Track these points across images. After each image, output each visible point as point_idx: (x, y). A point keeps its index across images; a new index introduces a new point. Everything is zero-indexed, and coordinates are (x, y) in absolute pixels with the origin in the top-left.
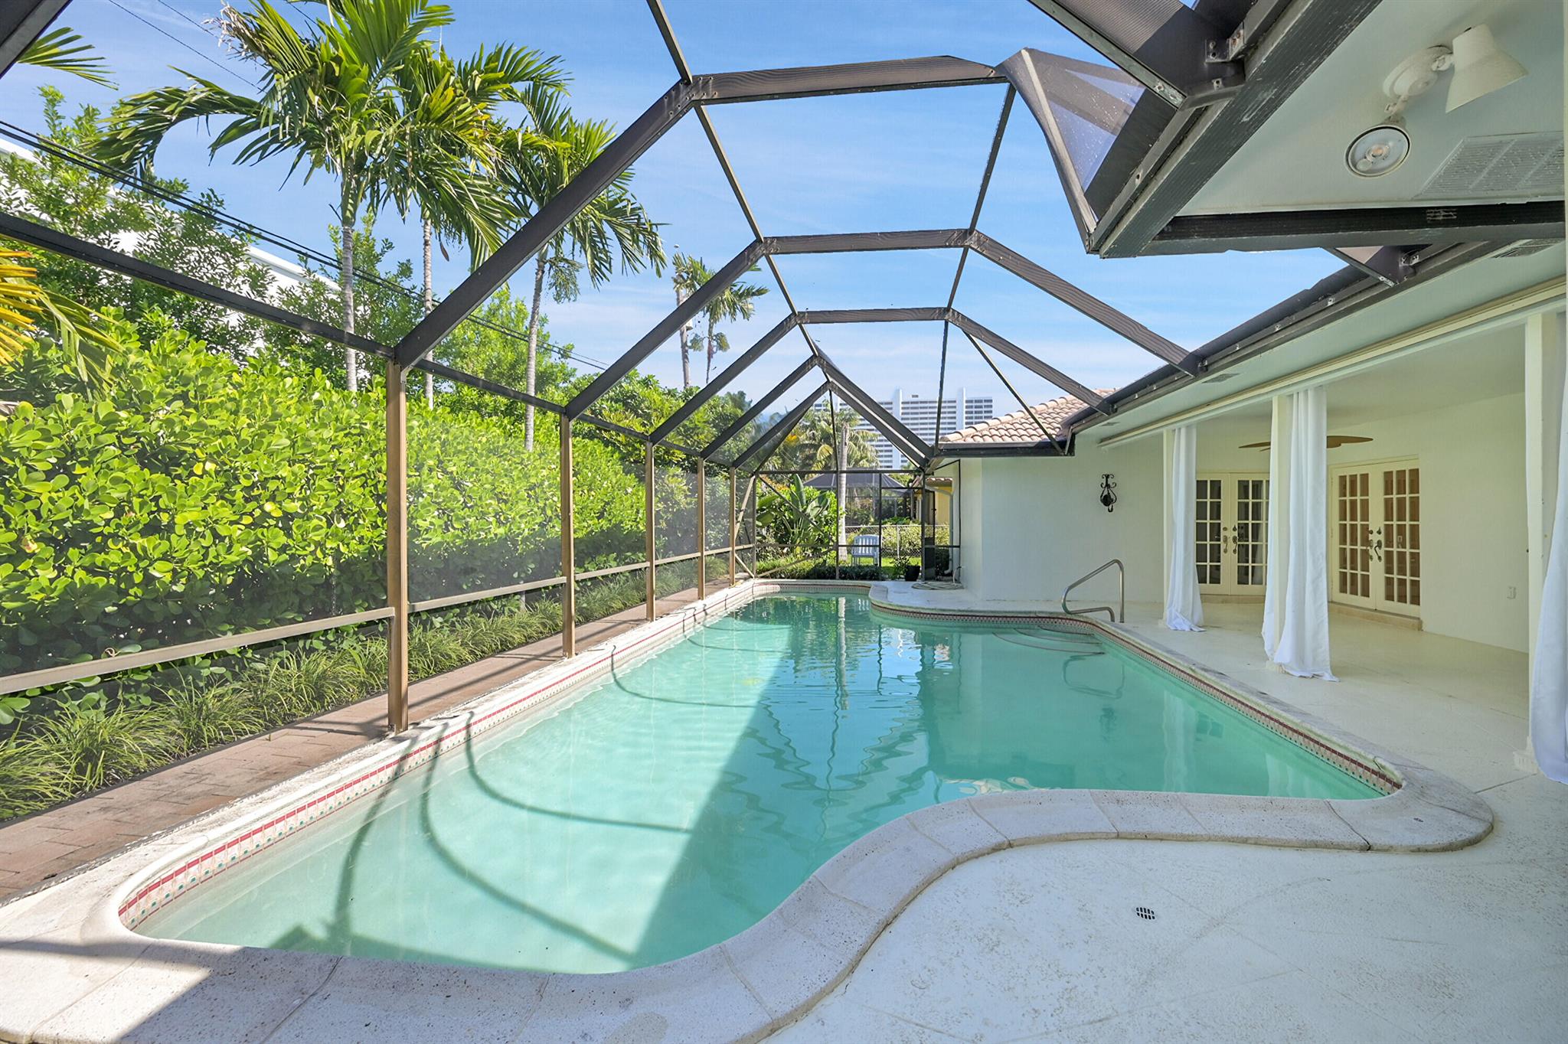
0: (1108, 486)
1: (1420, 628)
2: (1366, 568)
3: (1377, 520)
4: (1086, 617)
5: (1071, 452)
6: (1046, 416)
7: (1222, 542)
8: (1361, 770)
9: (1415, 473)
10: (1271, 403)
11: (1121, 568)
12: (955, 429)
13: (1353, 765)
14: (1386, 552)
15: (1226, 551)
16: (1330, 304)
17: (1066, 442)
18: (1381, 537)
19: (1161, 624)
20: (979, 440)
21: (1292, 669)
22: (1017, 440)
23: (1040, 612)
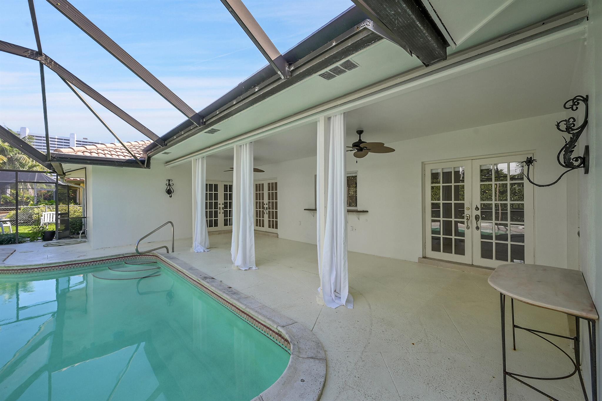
0: (169, 185)
1: (278, 237)
2: (263, 217)
3: (266, 201)
4: (153, 253)
5: (148, 166)
6: (137, 147)
7: (218, 210)
8: (271, 332)
9: (276, 183)
10: (233, 148)
11: (173, 225)
12: (69, 146)
13: (268, 330)
14: (269, 211)
15: (220, 213)
16: (256, 90)
17: (144, 161)
18: (267, 206)
19: (191, 251)
20: (87, 154)
21: (242, 267)
22: (114, 157)
23: (126, 254)
